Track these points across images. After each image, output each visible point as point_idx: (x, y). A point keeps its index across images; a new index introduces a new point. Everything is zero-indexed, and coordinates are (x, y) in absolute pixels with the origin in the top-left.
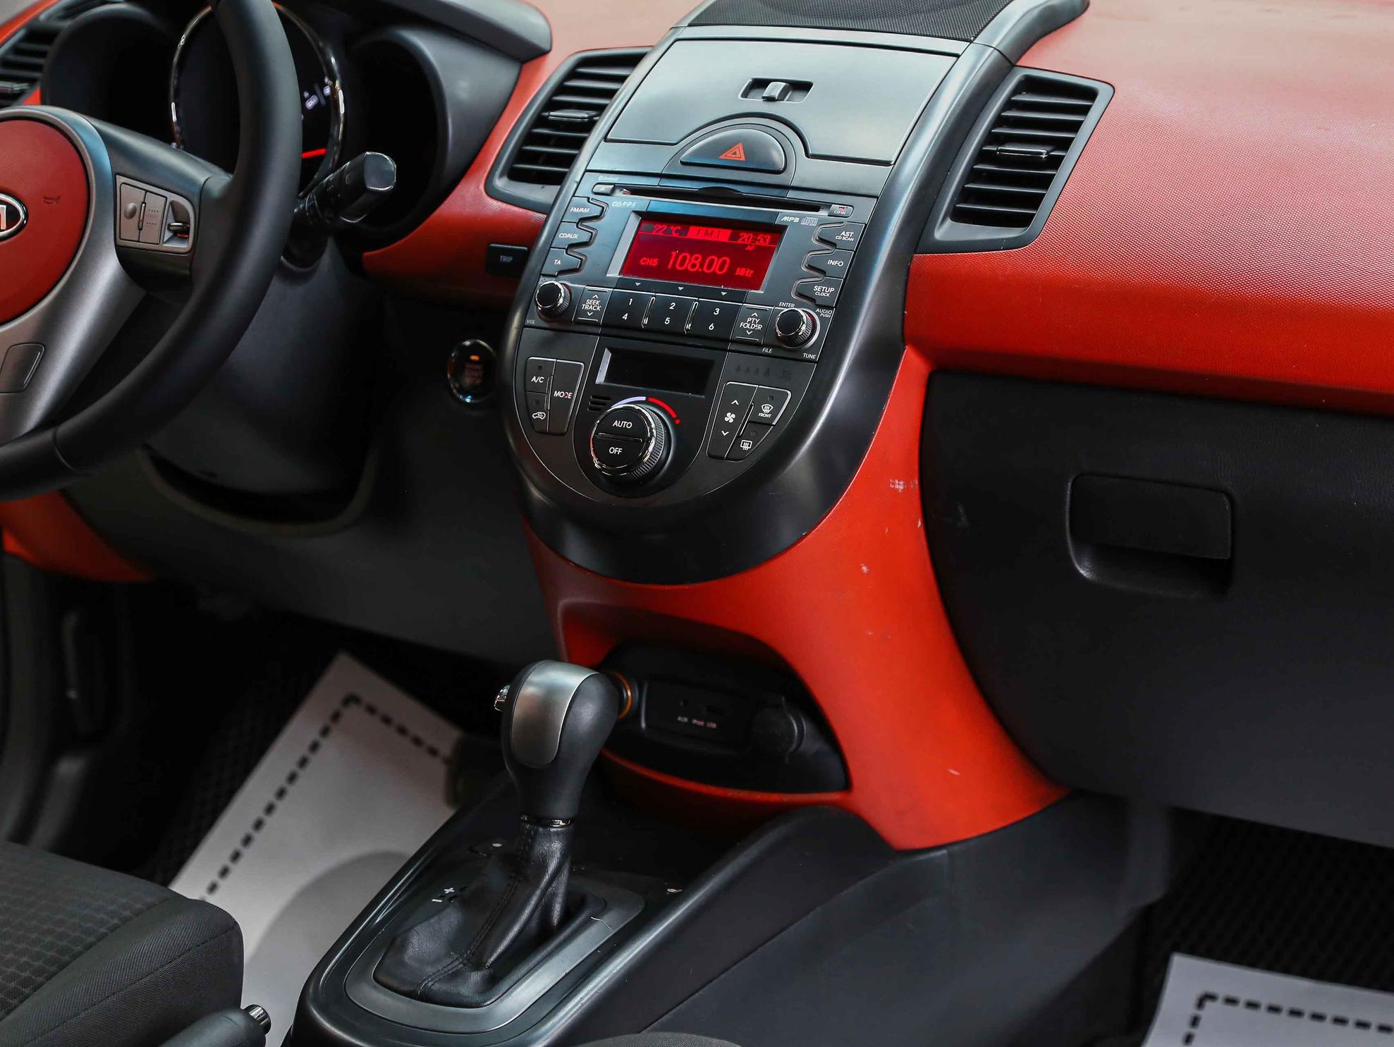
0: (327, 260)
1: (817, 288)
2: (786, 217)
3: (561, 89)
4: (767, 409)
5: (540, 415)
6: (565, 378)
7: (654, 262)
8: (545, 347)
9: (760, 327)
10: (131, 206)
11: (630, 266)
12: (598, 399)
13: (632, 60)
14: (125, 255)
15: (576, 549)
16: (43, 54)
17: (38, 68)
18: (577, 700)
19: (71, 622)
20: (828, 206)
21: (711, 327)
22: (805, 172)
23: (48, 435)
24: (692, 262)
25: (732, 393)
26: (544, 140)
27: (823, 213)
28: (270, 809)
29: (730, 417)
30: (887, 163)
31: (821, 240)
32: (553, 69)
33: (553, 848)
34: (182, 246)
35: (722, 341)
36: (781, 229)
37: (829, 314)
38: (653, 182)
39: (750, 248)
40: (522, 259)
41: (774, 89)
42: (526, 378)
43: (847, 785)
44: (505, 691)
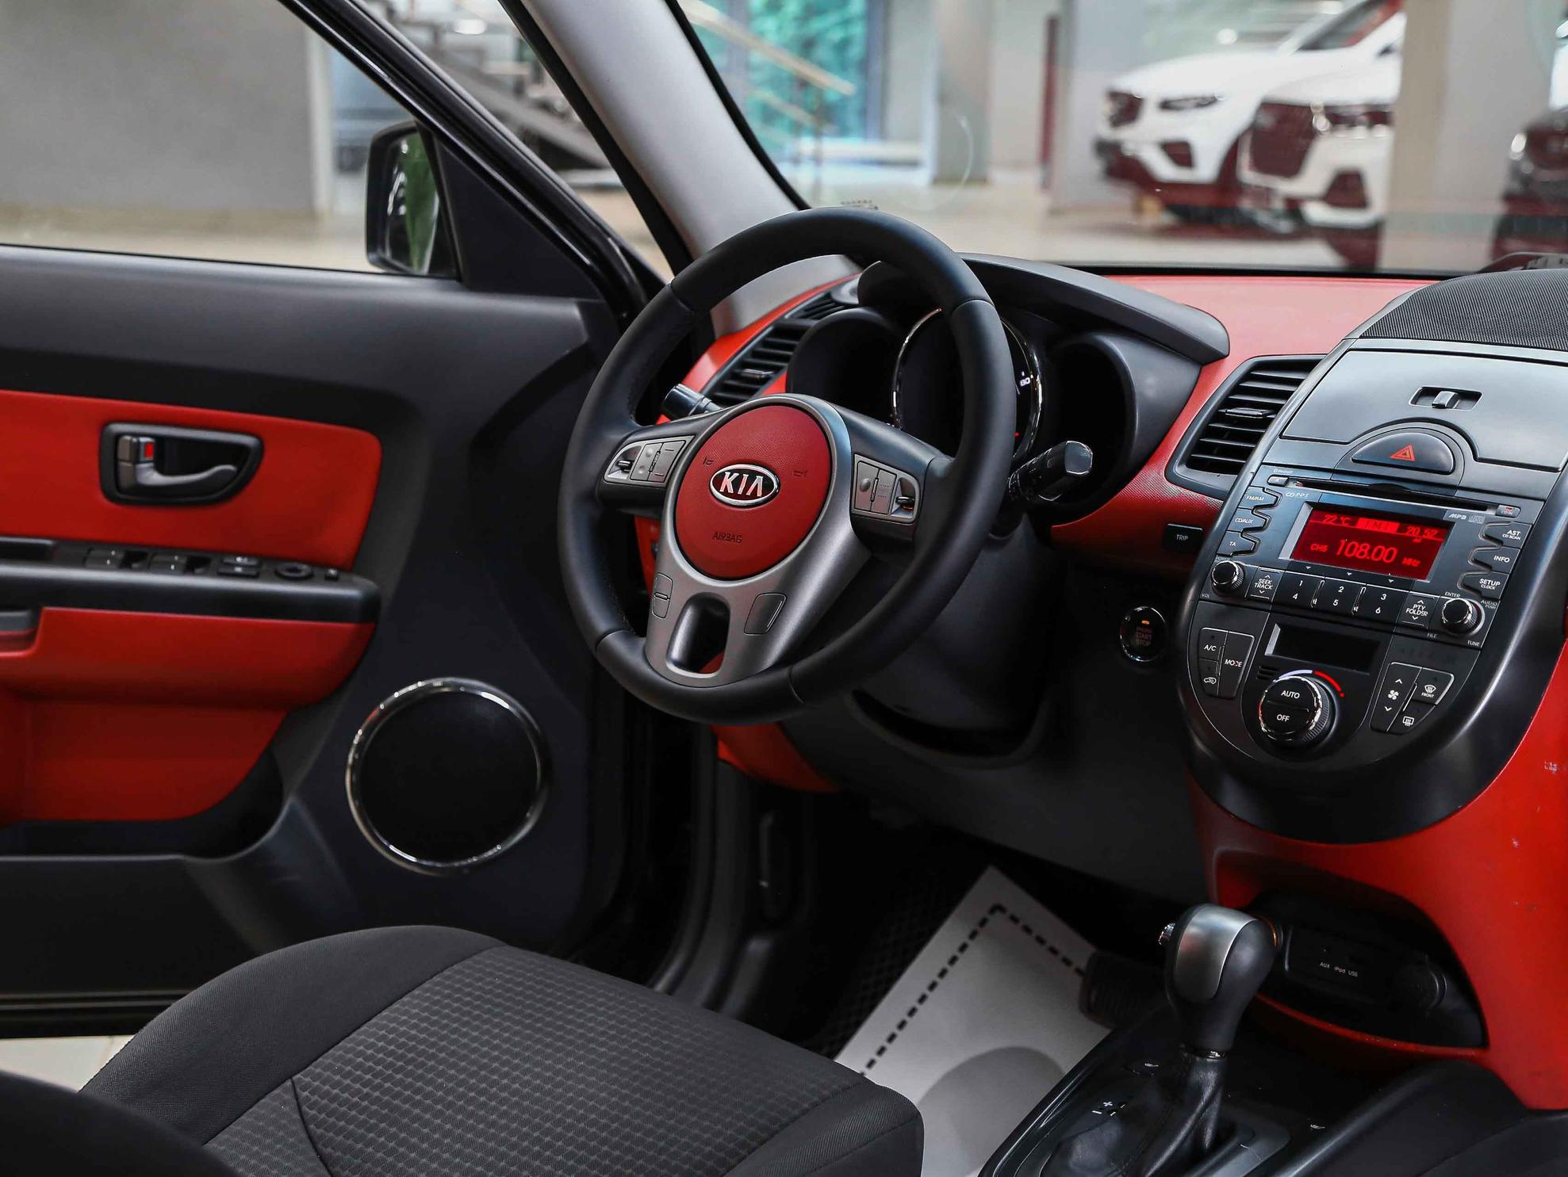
0: (1020, 531)
1: (1483, 581)
2: (1454, 514)
3: (1237, 389)
4: (1430, 690)
5: (1211, 680)
6: (1236, 649)
7: (1324, 548)
8: (1218, 619)
9: (1425, 614)
10: (865, 481)
11: (1301, 550)
12: (1267, 669)
13: (1307, 366)
14: (856, 521)
15: (1233, 799)
16: (790, 348)
17: (786, 359)
18: (1239, 943)
19: (767, 821)
20: (1495, 506)
21: (1378, 611)
22: (1473, 474)
23: (784, 673)
24: (1361, 550)
25: (1395, 672)
26: (1219, 434)
27: (1490, 513)
28: (922, 999)
29: (1393, 695)
30: (1554, 470)
31: (1488, 537)
32: (1228, 373)
33: (1209, 1079)
34: (909, 517)
35: (1391, 622)
36: (1449, 525)
37: (1494, 606)
38: (1326, 477)
39: (1416, 540)
40: (1198, 540)
41: (1444, 398)
42: (1199, 646)
43: (1484, 1043)
44: (1170, 927)
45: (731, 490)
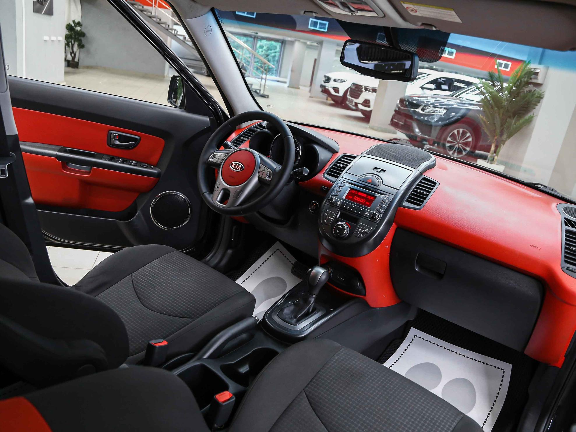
0: (292, 182)
1: (380, 210)
2: (377, 195)
3: (339, 160)
4: (367, 230)
5: (325, 221)
6: (331, 215)
7: (351, 197)
8: (329, 209)
9: (369, 214)
10: (262, 170)
11: (346, 197)
12: (337, 220)
13: (354, 157)
14: (259, 178)
15: (325, 243)
16: (251, 134)
17: (250, 136)
18: (322, 275)
19: (234, 227)
20: (385, 195)
21: (360, 212)
22: (382, 187)
23: (240, 207)
24: (358, 199)
25: (361, 225)
26: (334, 168)
27: (384, 196)
28: (261, 265)
29: (360, 230)
30: (397, 189)
31: (383, 201)
32: (338, 156)
33: (312, 300)
34: (270, 179)
35: (362, 215)
36: (376, 197)
37: (382, 215)
38: (354, 183)
39: (369, 199)
40: (327, 191)
41: (379, 170)
42: (324, 213)
43: (365, 295)
44: (310, 269)
45: (234, 167)
